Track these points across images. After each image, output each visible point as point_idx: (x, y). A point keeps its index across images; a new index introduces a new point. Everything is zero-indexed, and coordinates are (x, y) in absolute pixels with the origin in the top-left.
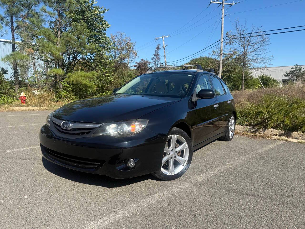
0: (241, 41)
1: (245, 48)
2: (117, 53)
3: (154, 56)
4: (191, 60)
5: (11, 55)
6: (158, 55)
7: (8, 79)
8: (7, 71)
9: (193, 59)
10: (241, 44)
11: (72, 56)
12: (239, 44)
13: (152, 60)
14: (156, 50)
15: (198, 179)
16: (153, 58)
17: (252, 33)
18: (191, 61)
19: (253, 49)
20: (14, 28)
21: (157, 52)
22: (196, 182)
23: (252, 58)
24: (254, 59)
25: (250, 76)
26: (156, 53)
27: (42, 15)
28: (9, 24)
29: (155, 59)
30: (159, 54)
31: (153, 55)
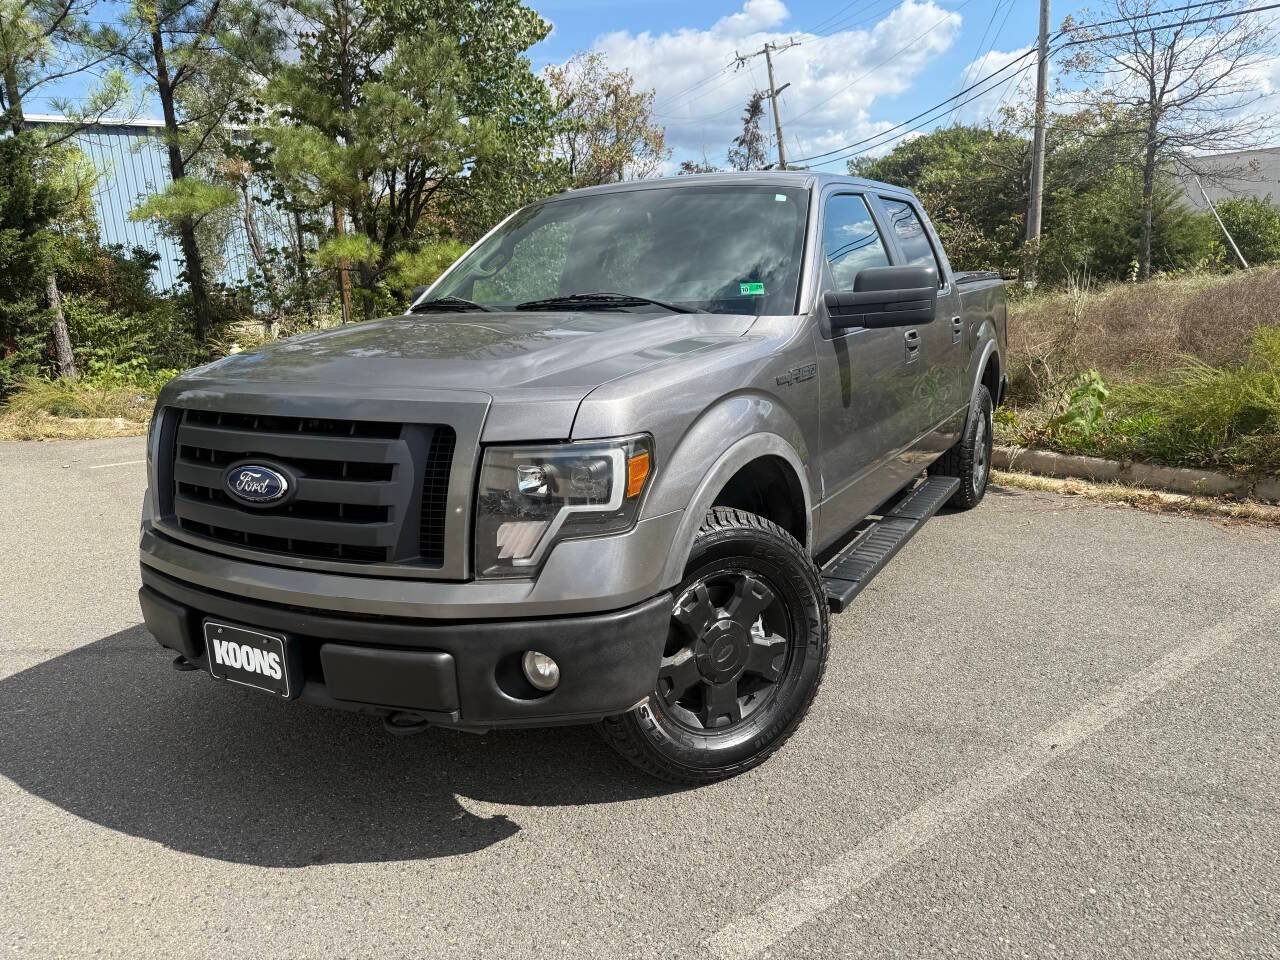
0: (1139, 50)
1: (1156, 85)
2: (581, 141)
3: (741, 144)
4: (895, 147)
5: (169, 194)
6: (757, 138)
7: (165, 292)
8: (157, 257)
9: (904, 142)
10: (1133, 64)
11: (401, 177)
12: (1128, 67)
13: (732, 161)
14: (747, 115)
15: (1059, 740)
16: (737, 153)
17: (1187, 8)
18: (895, 150)
19: (1195, 86)
20: (171, 81)
21: (751, 125)
22: (1054, 755)
23: (1189, 129)
24: (1201, 131)
25: (1174, 207)
26: (746, 130)
27: (269, 18)
28: (147, 66)
29: (742, 159)
30: (759, 132)
31: (737, 140)
